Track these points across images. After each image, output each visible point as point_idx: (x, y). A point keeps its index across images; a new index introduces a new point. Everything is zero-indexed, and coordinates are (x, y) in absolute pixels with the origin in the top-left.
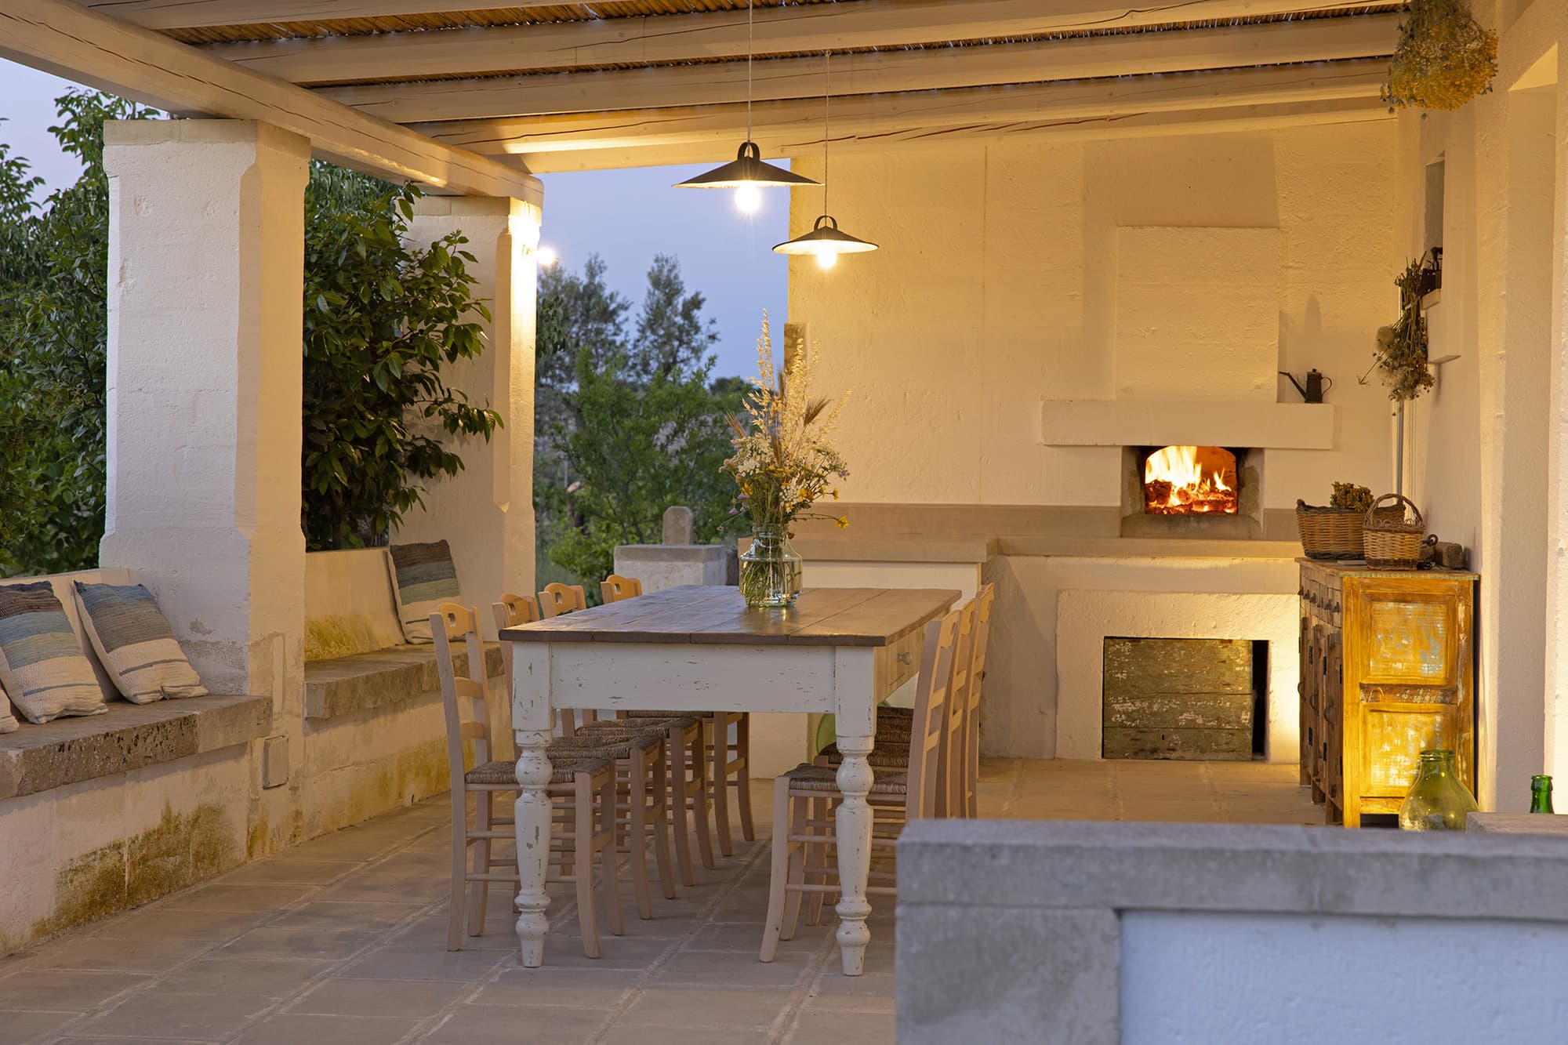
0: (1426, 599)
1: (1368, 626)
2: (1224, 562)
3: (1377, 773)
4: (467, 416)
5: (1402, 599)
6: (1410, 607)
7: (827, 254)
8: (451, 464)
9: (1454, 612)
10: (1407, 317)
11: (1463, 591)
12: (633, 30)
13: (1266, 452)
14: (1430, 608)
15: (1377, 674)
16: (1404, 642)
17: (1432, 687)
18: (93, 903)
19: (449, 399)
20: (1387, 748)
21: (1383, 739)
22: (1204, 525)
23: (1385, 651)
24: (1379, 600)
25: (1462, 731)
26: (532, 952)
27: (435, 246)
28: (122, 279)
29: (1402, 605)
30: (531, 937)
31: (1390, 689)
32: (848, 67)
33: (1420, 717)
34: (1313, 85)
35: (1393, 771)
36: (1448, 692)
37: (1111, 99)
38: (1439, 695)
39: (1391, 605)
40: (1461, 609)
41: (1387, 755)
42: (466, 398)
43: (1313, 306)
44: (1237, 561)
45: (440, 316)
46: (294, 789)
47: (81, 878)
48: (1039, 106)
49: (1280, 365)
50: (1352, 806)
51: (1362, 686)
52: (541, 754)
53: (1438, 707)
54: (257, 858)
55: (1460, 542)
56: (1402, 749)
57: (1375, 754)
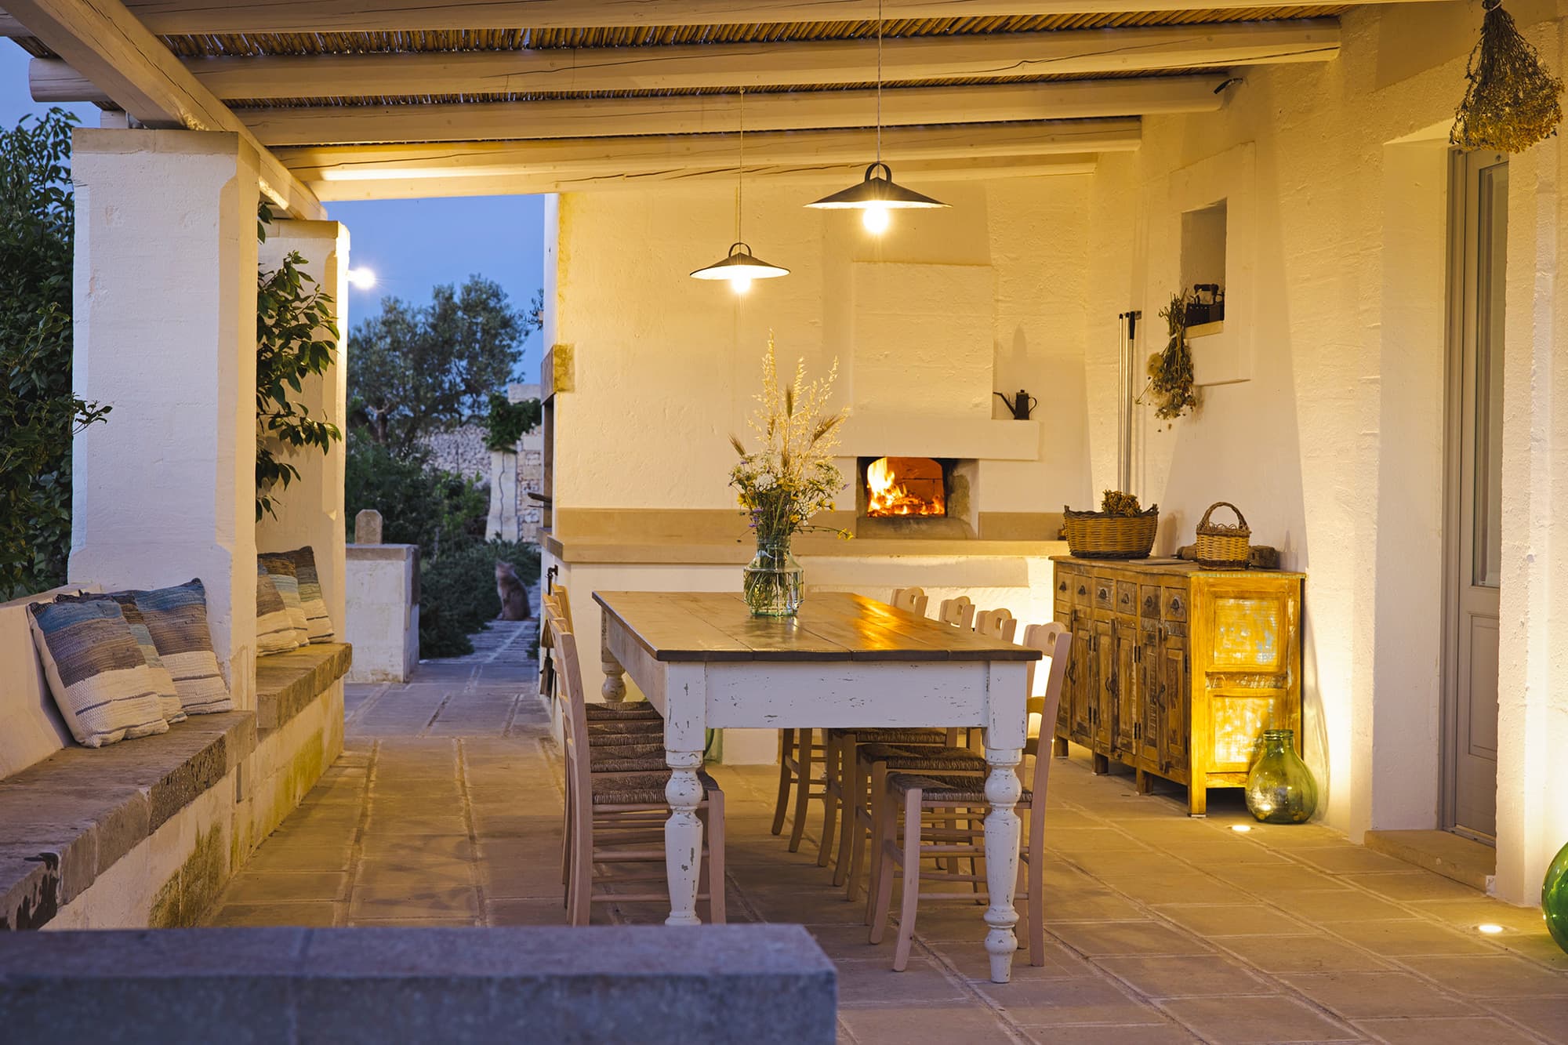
0: (1261, 595)
1: (1213, 621)
2: (952, 560)
3: (1221, 751)
4: (309, 429)
5: (1241, 596)
6: (1247, 603)
8: (285, 473)
9: (1285, 607)
10: (1173, 345)
11: (1292, 588)
12: (564, 61)
13: (980, 462)
14: (1265, 603)
15: (1220, 662)
16: (1243, 634)
17: (1267, 674)
19: (290, 413)
21: (1226, 720)
23: (1227, 643)
24: (1221, 597)
25: (1291, 712)
27: (287, 265)
28: (92, 290)
29: (1241, 602)
31: (1231, 676)
32: (699, 107)
33: (1257, 701)
35: (1234, 749)
36: (1280, 677)
38: (1272, 681)
39: (1232, 601)
40: (1291, 604)
41: (1229, 734)
42: (306, 411)
43: (1019, 335)
44: (963, 558)
45: (302, 332)
47: (160, 914)
48: (817, 151)
49: (995, 386)
50: (1201, 781)
51: (1207, 674)
52: (693, 774)
53: (1272, 690)
54: (235, 873)
55: (1270, 545)
56: (1242, 729)
57: (1218, 734)
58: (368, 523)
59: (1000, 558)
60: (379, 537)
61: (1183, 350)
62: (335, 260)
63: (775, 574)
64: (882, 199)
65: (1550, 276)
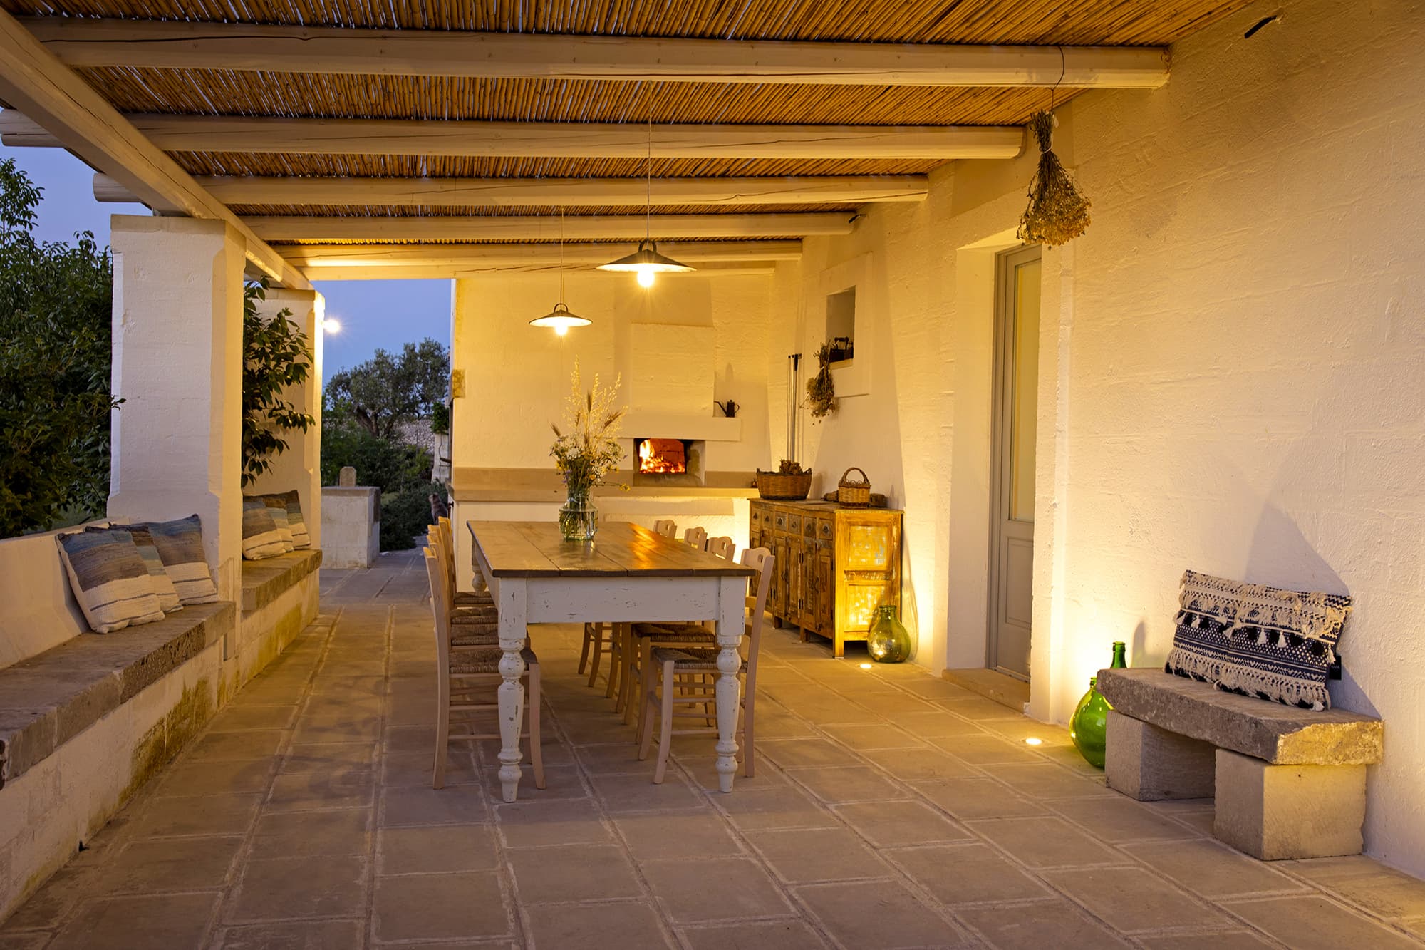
0: (878, 524)
1: (849, 539)
3: (852, 618)
4: (294, 418)
5: (865, 524)
6: (869, 528)
7: (561, 326)
8: (280, 445)
9: (891, 531)
10: (822, 373)
11: (896, 520)
12: (449, 185)
13: (706, 442)
14: (880, 529)
15: (853, 566)
16: (867, 547)
17: (877, 572)
18: (150, 767)
19: (282, 408)
20: (857, 605)
21: (857, 600)
23: (857, 553)
24: (854, 525)
25: (894, 594)
26: (511, 792)
27: (279, 315)
28: (125, 322)
29: (865, 528)
30: (511, 782)
31: (859, 573)
32: (538, 223)
33: (875, 588)
34: (751, 253)
35: (861, 617)
36: (888, 573)
38: (883, 575)
39: (860, 527)
40: (895, 529)
41: (857, 608)
42: (293, 407)
43: (729, 367)
44: (696, 498)
45: (288, 357)
46: (237, 657)
47: (144, 751)
49: (715, 398)
50: (841, 637)
51: (845, 572)
52: (518, 655)
53: (884, 582)
54: (222, 707)
55: (881, 493)
56: (865, 605)
57: (851, 608)
58: (348, 474)
59: (717, 498)
60: (354, 483)
61: (828, 377)
62: (314, 314)
63: (579, 513)
64: (650, 262)
65: (1068, 328)
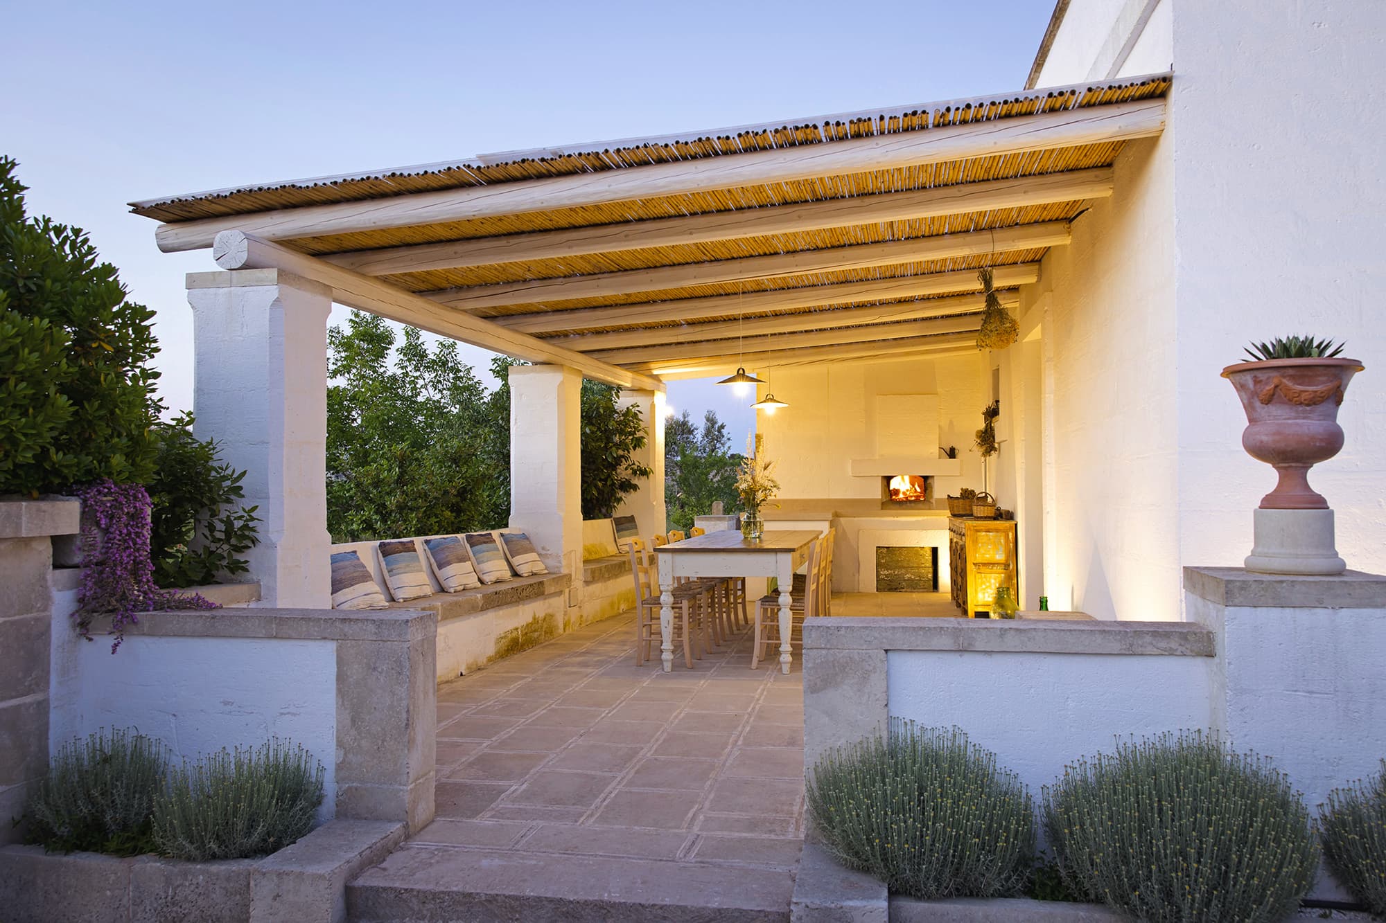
0: (997, 531)
1: (975, 541)
2: (920, 518)
3: (980, 596)
5: (988, 531)
6: (991, 534)
7: (770, 409)
8: (635, 487)
9: (1008, 535)
10: (987, 426)
11: (1011, 528)
12: (699, 328)
13: (935, 477)
14: (999, 534)
15: (979, 559)
16: (989, 547)
17: (1000, 564)
18: (508, 650)
19: (634, 464)
20: (984, 587)
21: (983, 583)
22: (913, 505)
23: (982, 551)
24: (979, 531)
25: (1012, 579)
26: (668, 666)
27: (628, 408)
28: (516, 423)
29: (988, 533)
30: (667, 661)
31: (984, 564)
32: (776, 340)
33: (996, 575)
34: (949, 342)
35: (986, 595)
36: (1006, 566)
37: (874, 348)
38: (1003, 566)
39: (984, 533)
40: (1010, 534)
41: (984, 589)
42: (640, 463)
43: (951, 423)
44: (925, 518)
45: (630, 434)
46: (580, 607)
47: (503, 641)
48: (847, 352)
49: (939, 445)
50: (972, 609)
51: (974, 564)
52: (670, 593)
53: (1003, 571)
54: (567, 632)
55: (1007, 509)
56: (990, 587)
57: (979, 589)
60: (721, 512)
61: (989, 428)
62: (655, 404)
64: (741, 381)
